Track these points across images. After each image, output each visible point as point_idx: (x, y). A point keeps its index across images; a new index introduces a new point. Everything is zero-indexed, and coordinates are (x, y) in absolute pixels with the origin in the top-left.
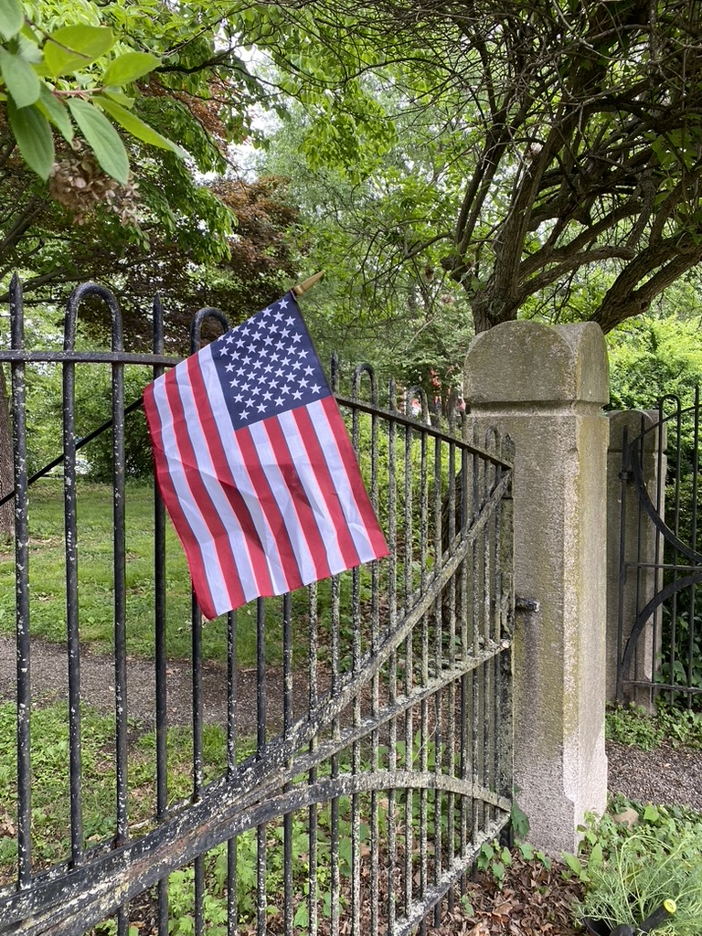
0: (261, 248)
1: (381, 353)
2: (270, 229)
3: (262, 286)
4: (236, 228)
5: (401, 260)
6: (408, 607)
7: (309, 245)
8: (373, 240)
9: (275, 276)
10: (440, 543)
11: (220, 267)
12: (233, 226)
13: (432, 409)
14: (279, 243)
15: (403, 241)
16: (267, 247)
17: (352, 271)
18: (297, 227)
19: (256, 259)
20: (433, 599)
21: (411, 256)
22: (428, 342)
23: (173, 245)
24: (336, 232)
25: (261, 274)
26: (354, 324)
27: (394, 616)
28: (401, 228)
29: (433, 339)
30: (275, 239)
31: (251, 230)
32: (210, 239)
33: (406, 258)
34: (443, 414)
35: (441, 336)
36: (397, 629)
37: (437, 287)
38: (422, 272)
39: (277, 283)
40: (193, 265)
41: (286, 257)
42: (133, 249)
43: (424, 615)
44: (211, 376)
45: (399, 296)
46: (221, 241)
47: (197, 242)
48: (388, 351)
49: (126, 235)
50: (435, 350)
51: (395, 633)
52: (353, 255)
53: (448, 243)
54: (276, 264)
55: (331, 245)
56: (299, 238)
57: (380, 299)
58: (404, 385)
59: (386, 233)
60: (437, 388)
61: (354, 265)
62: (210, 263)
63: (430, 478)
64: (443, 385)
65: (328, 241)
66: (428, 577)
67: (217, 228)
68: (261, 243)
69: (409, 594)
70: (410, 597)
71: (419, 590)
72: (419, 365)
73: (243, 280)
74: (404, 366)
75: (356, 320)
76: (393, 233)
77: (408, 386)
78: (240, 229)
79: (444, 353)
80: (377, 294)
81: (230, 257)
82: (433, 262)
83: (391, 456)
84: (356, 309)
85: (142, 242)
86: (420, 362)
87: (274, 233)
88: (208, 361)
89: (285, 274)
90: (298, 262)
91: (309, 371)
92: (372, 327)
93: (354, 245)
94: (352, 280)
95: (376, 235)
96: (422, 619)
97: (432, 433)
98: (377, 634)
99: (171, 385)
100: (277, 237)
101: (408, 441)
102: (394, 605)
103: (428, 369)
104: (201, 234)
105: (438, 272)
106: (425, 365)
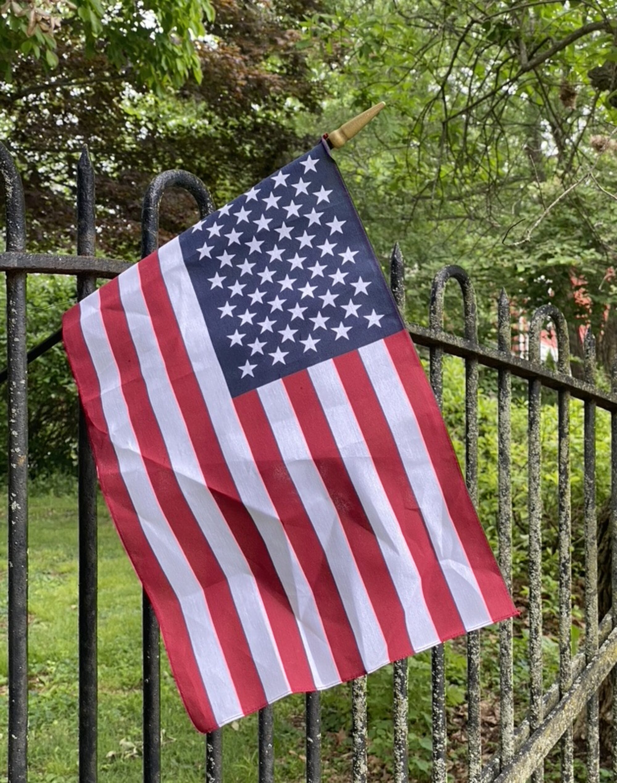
0: (255, 59)
1: (477, 246)
2: (271, 24)
3: (256, 128)
4: (210, 24)
5: (514, 73)
6: (535, 718)
7: (343, 51)
8: (462, 40)
9: (281, 109)
10: (596, 599)
11: (182, 96)
12: (205, 19)
13: (576, 349)
14: (289, 48)
15: (517, 40)
16: (266, 57)
17: (422, 95)
18: (321, 20)
19: (246, 79)
20: (583, 704)
21: (533, 67)
22: (566, 225)
23: (98, 58)
24: (392, 25)
25: (256, 107)
26: (428, 193)
27: (509, 734)
28: (514, 16)
29: (574, 219)
30: (281, 42)
31: (236, 27)
32: (163, 46)
33: (524, 70)
34: (597, 359)
35: (589, 212)
36: (516, 758)
37: (582, 123)
38: (554, 94)
39: (284, 122)
40: (133, 93)
41: (300, 74)
42: (25, 66)
43: (565, 735)
44: (185, 297)
45: (511, 141)
46: (184, 49)
47: (141, 51)
48: (489, 241)
49: (14, 42)
50: (580, 238)
51: (511, 766)
52: (425, 67)
53: (602, 40)
54: (283, 86)
55: (384, 49)
56: (326, 40)
57: (475, 146)
58: (521, 304)
59: (487, 26)
60: (582, 309)
61: (425, 84)
62: (163, 89)
63: (573, 479)
64: (596, 305)
65: (379, 42)
66: (574, 663)
67: (178, 25)
68: (256, 51)
69: (538, 693)
70: (540, 700)
71: (555, 687)
72: (549, 268)
73: (223, 118)
74: (521, 269)
75: (430, 185)
76: (498, 25)
77: (527, 306)
78: (217, 27)
79: (597, 245)
80: (469, 138)
81: (199, 76)
82: (574, 75)
83: (501, 436)
84: (430, 165)
85: (43, 53)
86: (550, 262)
87: (279, 30)
88: (177, 269)
89: (298, 106)
90: (323, 82)
91: (361, 286)
92: (459, 199)
93: (425, 48)
94: (423, 114)
95: (468, 29)
96: (562, 741)
97: (578, 393)
98: (478, 767)
99: (110, 311)
100: (283, 38)
101: (532, 407)
102: (510, 716)
103: (566, 275)
104: (147, 37)
105: (584, 95)
106: (558, 267)
